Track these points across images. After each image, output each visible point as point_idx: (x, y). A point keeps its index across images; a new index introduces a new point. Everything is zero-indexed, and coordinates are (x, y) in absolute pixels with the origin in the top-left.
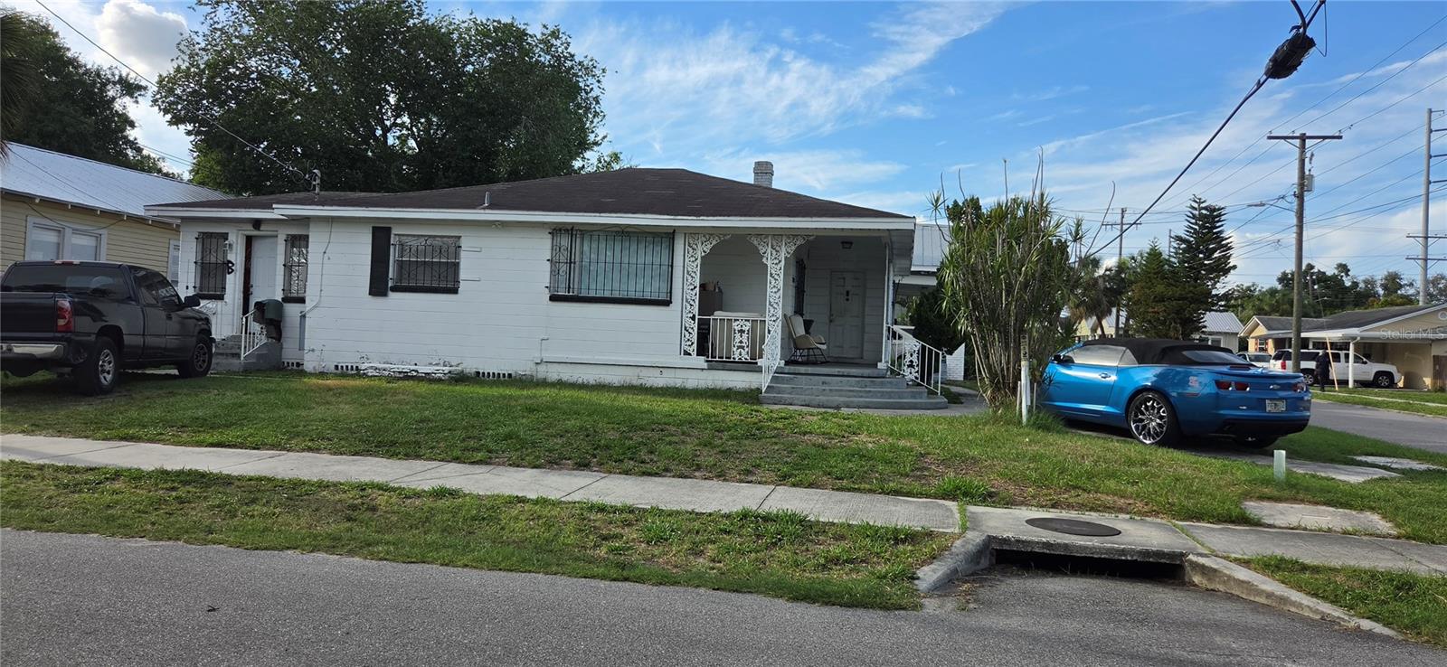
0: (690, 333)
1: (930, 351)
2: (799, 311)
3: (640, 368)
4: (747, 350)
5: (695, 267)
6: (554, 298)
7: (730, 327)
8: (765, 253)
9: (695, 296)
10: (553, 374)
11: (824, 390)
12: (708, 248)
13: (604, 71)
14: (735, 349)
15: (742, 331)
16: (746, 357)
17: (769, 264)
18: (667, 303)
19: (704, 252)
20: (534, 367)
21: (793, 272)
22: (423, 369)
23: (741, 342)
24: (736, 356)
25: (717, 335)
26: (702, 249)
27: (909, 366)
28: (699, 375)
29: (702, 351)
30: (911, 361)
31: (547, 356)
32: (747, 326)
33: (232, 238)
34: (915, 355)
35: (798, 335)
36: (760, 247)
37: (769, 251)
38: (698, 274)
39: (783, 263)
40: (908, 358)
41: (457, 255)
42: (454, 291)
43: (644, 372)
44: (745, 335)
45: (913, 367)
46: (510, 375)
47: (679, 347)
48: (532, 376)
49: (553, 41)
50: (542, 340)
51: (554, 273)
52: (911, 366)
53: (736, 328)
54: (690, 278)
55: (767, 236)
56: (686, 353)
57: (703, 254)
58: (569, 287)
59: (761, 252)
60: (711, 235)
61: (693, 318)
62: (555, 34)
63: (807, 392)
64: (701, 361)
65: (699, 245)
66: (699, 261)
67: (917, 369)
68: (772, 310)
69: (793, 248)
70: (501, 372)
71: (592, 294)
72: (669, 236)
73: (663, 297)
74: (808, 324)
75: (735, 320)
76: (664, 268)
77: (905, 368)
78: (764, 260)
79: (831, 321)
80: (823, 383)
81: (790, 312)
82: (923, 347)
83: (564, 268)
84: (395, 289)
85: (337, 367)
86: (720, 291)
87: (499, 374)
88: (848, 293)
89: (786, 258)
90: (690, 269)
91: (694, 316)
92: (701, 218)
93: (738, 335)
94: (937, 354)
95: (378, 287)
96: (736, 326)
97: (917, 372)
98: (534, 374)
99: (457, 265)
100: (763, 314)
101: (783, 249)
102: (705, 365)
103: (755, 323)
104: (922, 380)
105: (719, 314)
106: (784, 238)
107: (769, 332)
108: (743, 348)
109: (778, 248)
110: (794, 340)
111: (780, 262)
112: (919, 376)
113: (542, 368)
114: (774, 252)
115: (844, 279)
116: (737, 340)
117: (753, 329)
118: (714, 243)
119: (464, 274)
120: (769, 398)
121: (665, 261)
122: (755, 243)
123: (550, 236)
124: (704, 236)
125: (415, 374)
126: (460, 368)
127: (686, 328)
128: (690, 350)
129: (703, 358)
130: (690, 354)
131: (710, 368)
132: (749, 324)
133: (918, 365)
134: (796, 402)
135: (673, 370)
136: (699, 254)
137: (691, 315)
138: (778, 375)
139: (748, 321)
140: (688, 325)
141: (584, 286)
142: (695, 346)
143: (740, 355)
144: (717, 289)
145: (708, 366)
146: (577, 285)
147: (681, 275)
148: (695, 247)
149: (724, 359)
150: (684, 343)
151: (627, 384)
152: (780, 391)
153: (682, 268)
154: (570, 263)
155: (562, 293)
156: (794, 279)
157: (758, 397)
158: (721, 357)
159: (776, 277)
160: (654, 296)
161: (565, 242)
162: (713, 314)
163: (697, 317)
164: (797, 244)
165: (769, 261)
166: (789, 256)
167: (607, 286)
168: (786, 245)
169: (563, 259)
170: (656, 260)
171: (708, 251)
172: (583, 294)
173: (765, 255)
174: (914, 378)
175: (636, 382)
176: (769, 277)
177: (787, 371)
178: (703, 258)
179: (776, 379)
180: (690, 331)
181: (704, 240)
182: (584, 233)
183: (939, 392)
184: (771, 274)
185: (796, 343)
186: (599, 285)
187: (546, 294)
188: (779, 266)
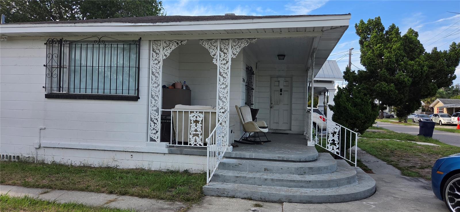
0: (155, 123)
1: (348, 132)
2: (248, 102)
3: (114, 153)
4: (201, 137)
5: (159, 68)
6: (48, 96)
7: (187, 118)
8: (215, 55)
9: (159, 92)
10: (50, 157)
11: (266, 180)
12: (168, 52)
14: (191, 136)
15: (196, 122)
16: (200, 143)
17: (218, 64)
18: (136, 98)
19: (165, 55)
20: (34, 151)
21: (243, 74)
23: (196, 131)
24: (192, 143)
25: (178, 125)
26: (164, 53)
27: (331, 144)
28: (161, 159)
29: (165, 137)
30: (333, 140)
31: (45, 142)
32: (201, 118)
34: (336, 136)
35: (246, 122)
36: (211, 51)
37: (218, 54)
38: (161, 73)
39: (230, 63)
40: (331, 138)
43: (119, 156)
44: (199, 125)
45: (335, 144)
46: (18, 157)
47: (145, 135)
50: (40, 129)
51: (50, 75)
52: (333, 143)
53: (192, 118)
54: (154, 78)
55: (216, 40)
56: (152, 140)
57: (164, 57)
58: (60, 87)
59: (212, 54)
60: (171, 41)
61: (157, 111)
63: (250, 181)
64: (163, 147)
65: (161, 50)
66: (161, 64)
67: (338, 146)
68: (221, 103)
69: (239, 50)
70: (12, 155)
71: (77, 92)
72: (136, 41)
73: (132, 93)
74: (254, 112)
75: (191, 112)
76: (133, 70)
77: (329, 145)
78: (214, 61)
79: (271, 107)
80: (265, 169)
81: (240, 101)
82: (343, 130)
83: (56, 72)
86: (187, 87)
87: (10, 156)
88: (281, 90)
89: (232, 59)
90: (154, 70)
91: (158, 109)
92: (157, 24)
93: (193, 125)
94: (354, 135)
97: (338, 148)
98: (35, 156)
100: (214, 107)
101: (230, 50)
102: (166, 151)
103: (207, 114)
104: (342, 154)
105: (179, 107)
106: (231, 42)
107: (219, 121)
108: (197, 135)
109: (225, 51)
110: (243, 125)
111: (227, 62)
112: (339, 152)
113: (41, 152)
114: (222, 54)
115: (279, 81)
116: (193, 129)
117: (206, 119)
118: (173, 48)
120: (213, 190)
121: (133, 63)
122: (207, 47)
124: (165, 42)
127: (151, 119)
128: (155, 137)
129: (165, 144)
130: (155, 141)
131: (171, 153)
132: (202, 116)
133: (338, 143)
134: (238, 194)
135: (142, 153)
136: (161, 58)
137: (155, 108)
138: (226, 160)
139: (201, 112)
140: (153, 117)
141: (72, 86)
142: (159, 134)
143: (196, 141)
144: (184, 88)
145: (169, 150)
146: (66, 85)
147: (147, 75)
148: (158, 51)
149: (183, 145)
150: (149, 131)
151: (105, 166)
152: (225, 180)
153: (147, 69)
154: (60, 67)
155: (55, 91)
156: (244, 80)
157: (201, 188)
158: (180, 143)
159: (224, 75)
160: (125, 94)
161: (56, 51)
162: (174, 107)
163: (160, 110)
164: (243, 46)
165: (218, 62)
166: (234, 57)
167: (89, 86)
168: (232, 47)
169: (55, 64)
170: (126, 64)
171: (168, 55)
172: (72, 92)
173: (215, 57)
174: (336, 153)
175: (112, 164)
176: (218, 76)
177: (233, 156)
178: (164, 60)
179: (222, 166)
180: (155, 121)
181: (165, 45)
182: (71, 43)
183: (356, 164)
184: (220, 73)
185: (244, 128)
186: (83, 86)
187: (44, 93)
188: (227, 66)
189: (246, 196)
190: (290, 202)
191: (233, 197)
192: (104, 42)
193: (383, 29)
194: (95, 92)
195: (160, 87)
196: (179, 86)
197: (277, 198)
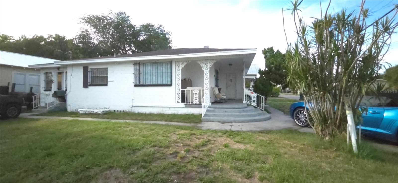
0: (179, 95)
1: (260, 97)
2: (217, 85)
4: (198, 100)
5: (180, 73)
6: (136, 86)
7: (192, 92)
8: (202, 66)
9: (180, 82)
10: (137, 110)
11: (226, 115)
12: (183, 66)
13: (172, 33)
14: (194, 100)
15: (196, 94)
16: (198, 102)
18: (171, 85)
19: (182, 67)
20: (130, 108)
21: (214, 73)
22: (95, 111)
23: (196, 97)
24: (194, 102)
25: (188, 96)
26: (182, 66)
27: (253, 102)
28: (182, 110)
29: (183, 101)
30: (254, 100)
31: (135, 104)
32: (198, 92)
33: (53, 73)
34: (255, 98)
36: (201, 64)
37: (204, 65)
40: (253, 99)
41: (107, 74)
42: (106, 85)
43: (164, 109)
44: (197, 95)
45: (255, 102)
46: (124, 111)
47: (175, 100)
48: (130, 111)
49: (160, 27)
50: (133, 99)
51: (135, 77)
52: (254, 101)
54: (178, 76)
55: (203, 60)
56: (178, 102)
57: (182, 68)
58: (140, 82)
59: (201, 66)
60: (184, 61)
61: (179, 90)
62: (161, 26)
63: (219, 116)
64: (183, 105)
65: (180, 65)
66: (180, 70)
67: (256, 103)
68: (206, 86)
69: (212, 64)
70: (121, 110)
71: (147, 84)
72: (170, 62)
73: (169, 83)
74: (219, 90)
75: (194, 90)
76: (169, 74)
78: (202, 69)
79: (227, 88)
80: (225, 111)
81: (213, 85)
82: (258, 96)
83: (138, 76)
84: (90, 85)
85: (76, 110)
86: (190, 80)
87: (120, 111)
88: (231, 80)
89: (210, 68)
90: (178, 73)
92: (179, 55)
93: (195, 95)
94: (263, 98)
95: (86, 85)
96: (194, 92)
97: (256, 104)
98: (131, 111)
99: (107, 77)
100: (203, 87)
102: (184, 106)
103: (200, 91)
104: (258, 106)
105: (188, 88)
106: (209, 61)
107: (205, 93)
108: (196, 99)
109: (207, 64)
110: (215, 95)
113: (133, 108)
114: (206, 66)
115: (230, 76)
117: (200, 93)
118: (185, 64)
119: (109, 79)
120: (205, 119)
121: (169, 71)
122: (199, 63)
123: (133, 66)
125: (93, 112)
126: (108, 109)
128: (179, 101)
129: (183, 103)
130: (179, 102)
131: (186, 107)
132: (198, 91)
134: (215, 121)
135: (174, 108)
136: (181, 68)
137: (179, 89)
138: (208, 109)
139: (198, 90)
140: (178, 93)
141: (144, 81)
142: (181, 100)
143: (196, 102)
144: (189, 80)
145: (185, 106)
146: (142, 81)
147: (175, 76)
148: (179, 66)
149: (191, 104)
150: (177, 98)
151: (159, 113)
152: (209, 116)
153: (175, 73)
154: (140, 74)
155: (138, 84)
156: (214, 76)
157: (200, 119)
158: (189, 103)
159: (207, 74)
160: (166, 83)
161: (138, 67)
162: (186, 88)
163: (181, 89)
164: (214, 62)
165: (204, 69)
166: (211, 67)
167: (151, 81)
168: (210, 63)
169: (137, 73)
170: (166, 71)
171: (183, 67)
172: (144, 84)
173: (203, 67)
174: (255, 106)
175: (162, 112)
176: (204, 75)
177: (212, 107)
178: (182, 69)
179: (208, 111)
180: (179, 94)
181: (182, 63)
182: (143, 64)
183: (264, 110)
184: (205, 74)
185: (216, 96)
186: (149, 81)
187: (133, 84)
188: (208, 70)
189: (218, 121)
190: (235, 122)
191: (213, 122)
192: (157, 63)
193: (274, 52)
194: (154, 84)
195: (180, 80)
196: (187, 80)
197: (230, 121)
